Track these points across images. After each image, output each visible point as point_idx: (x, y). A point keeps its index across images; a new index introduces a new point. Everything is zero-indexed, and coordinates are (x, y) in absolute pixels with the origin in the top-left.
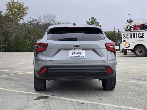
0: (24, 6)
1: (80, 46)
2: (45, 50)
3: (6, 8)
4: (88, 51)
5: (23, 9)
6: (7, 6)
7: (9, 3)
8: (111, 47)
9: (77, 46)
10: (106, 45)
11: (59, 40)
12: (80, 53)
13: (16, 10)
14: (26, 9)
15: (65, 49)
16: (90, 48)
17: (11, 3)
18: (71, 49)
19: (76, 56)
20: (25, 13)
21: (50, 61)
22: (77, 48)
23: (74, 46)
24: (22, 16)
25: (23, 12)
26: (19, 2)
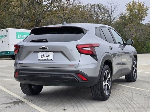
0: (145, 6)
1: (47, 48)
2: (18, 52)
3: (126, 9)
5: (143, 10)
6: (127, 8)
7: (129, 5)
8: (85, 49)
9: (43, 48)
10: (77, 46)
12: (49, 56)
13: (136, 11)
14: (147, 9)
17: (131, 4)
18: (40, 52)
19: (44, 60)
20: (146, 14)
22: (43, 50)
24: (143, 17)
25: (143, 13)
26: (140, 3)
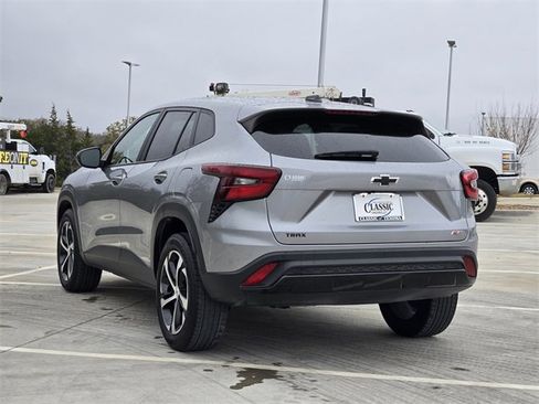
1: (395, 180)
2: (267, 195)
4: (410, 198)
9: (385, 181)
11: (317, 157)
12: (388, 207)
15: (340, 192)
16: (418, 188)
18: (359, 192)
19: (378, 218)
21: (293, 235)
22: (385, 187)
23: (375, 181)
